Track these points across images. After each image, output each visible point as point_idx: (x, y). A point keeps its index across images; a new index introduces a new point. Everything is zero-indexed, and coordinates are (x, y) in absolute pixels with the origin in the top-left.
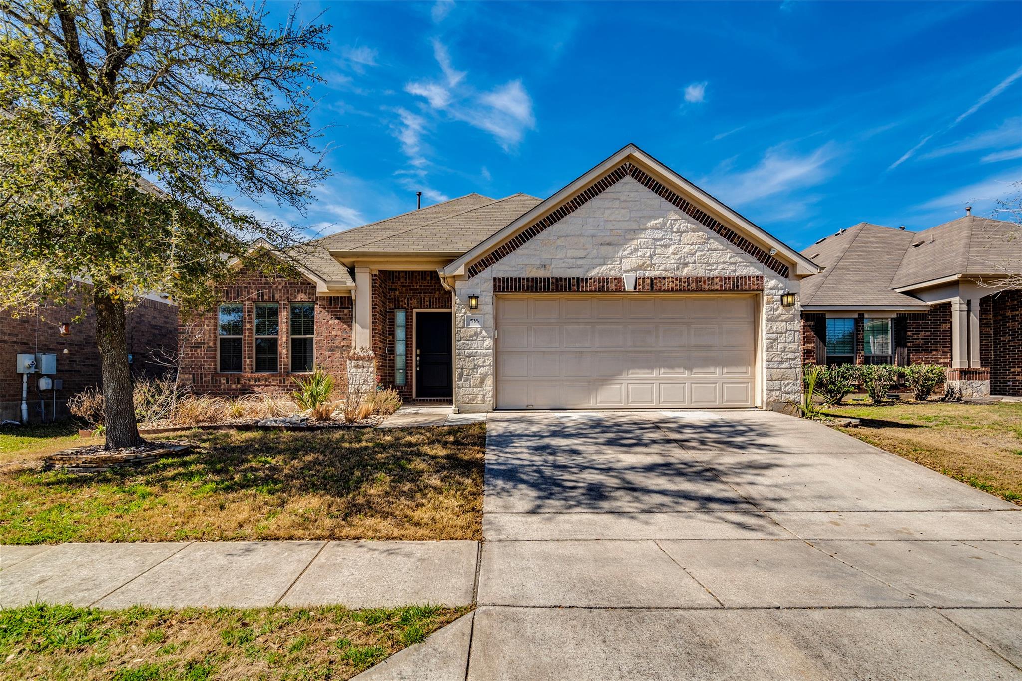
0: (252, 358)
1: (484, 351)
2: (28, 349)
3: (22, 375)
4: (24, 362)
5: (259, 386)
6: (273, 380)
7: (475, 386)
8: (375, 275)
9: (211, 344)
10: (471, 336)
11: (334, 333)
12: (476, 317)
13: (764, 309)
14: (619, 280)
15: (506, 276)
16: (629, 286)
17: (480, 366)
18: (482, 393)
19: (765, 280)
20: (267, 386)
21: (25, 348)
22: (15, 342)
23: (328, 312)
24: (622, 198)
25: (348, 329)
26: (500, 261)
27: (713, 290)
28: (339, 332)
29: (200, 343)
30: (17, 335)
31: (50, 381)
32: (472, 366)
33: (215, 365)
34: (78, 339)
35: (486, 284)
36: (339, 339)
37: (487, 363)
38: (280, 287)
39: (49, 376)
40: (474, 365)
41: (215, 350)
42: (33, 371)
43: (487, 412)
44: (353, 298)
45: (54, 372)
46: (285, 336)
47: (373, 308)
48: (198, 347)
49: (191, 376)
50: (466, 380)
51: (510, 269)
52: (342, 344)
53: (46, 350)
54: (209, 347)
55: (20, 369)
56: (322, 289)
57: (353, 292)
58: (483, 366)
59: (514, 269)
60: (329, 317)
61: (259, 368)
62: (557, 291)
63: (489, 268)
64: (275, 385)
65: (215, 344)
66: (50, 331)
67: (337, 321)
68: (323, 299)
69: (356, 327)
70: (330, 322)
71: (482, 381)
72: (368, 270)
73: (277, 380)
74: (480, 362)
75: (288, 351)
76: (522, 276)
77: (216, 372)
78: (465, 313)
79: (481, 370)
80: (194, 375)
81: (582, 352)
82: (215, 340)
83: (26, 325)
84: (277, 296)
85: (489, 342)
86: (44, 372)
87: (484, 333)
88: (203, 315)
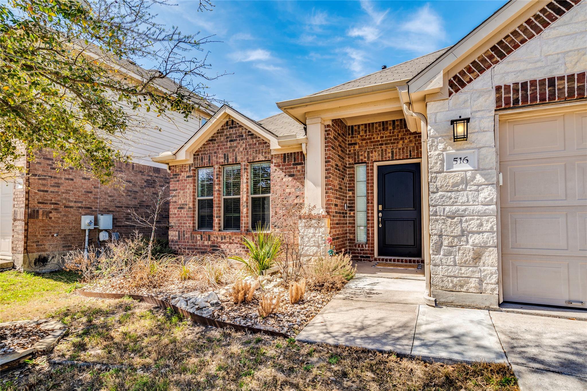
0: (220, 217)
1: (480, 207)
3: (85, 230)
4: (86, 221)
5: (225, 243)
6: (236, 238)
7: (465, 264)
8: (328, 126)
9: (191, 205)
10: (456, 185)
11: (288, 191)
12: (462, 154)
15: (521, 79)
17: (473, 233)
18: (477, 275)
20: (231, 243)
21: (88, 211)
22: (80, 207)
23: (282, 169)
25: (301, 186)
26: (510, 58)
28: (293, 190)
29: (183, 204)
30: (81, 202)
31: (107, 234)
32: (457, 231)
33: (194, 223)
34: (133, 203)
35: (481, 100)
36: (293, 197)
37: (487, 227)
38: (241, 149)
39: (106, 230)
40: (463, 231)
41: (194, 211)
42: (92, 227)
44: (304, 152)
45: (110, 227)
46: (245, 196)
47: (326, 162)
48: (182, 208)
49: (177, 233)
50: (449, 253)
51: (530, 66)
52: (296, 202)
53: (106, 211)
54: (190, 208)
55: (83, 227)
56: (275, 145)
57: (304, 146)
58: (479, 233)
59: (539, 64)
60: (284, 174)
61: (226, 227)
63: (488, 72)
64: (237, 243)
65: (194, 205)
66: (110, 199)
67: (290, 179)
68: (277, 156)
69: (308, 183)
70: (284, 180)
71: (477, 257)
72: (319, 120)
73: (239, 238)
74: (473, 225)
75: (248, 210)
76: (557, 74)
77: (194, 230)
78: (445, 149)
79: (476, 239)
80: (179, 231)
82: (194, 201)
83: (90, 195)
84: (239, 159)
86: (101, 228)
87: (479, 178)
88: (185, 180)
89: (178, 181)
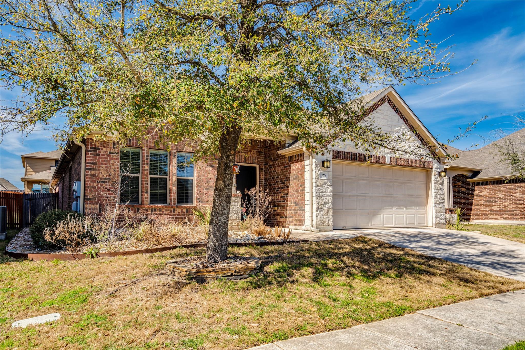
1: (328, 194)
5: (155, 215)
6: (166, 210)
7: (325, 215)
10: (323, 185)
12: (324, 173)
13: (433, 178)
14: (384, 157)
15: (338, 150)
16: (388, 162)
17: (327, 203)
18: (328, 219)
19: (433, 163)
20: (160, 214)
23: (206, 161)
24: (385, 114)
27: (417, 167)
29: (106, 179)
32: (323, 203)
37: (330, 201)
41: (116, 186)
43: (331, 231)
46: (174, 177)
48: (104, 182)
49: (98, 206)
50: (321, 212)
58: (328, 203)
60: (207, 165)
61: (152, 202)
62: (360, 161)
64: (166, 215)
65: (118, 180)
67: (211, 168)
70: (207, 169)
71: (328, 212)
73: (168, 210)
74: (327, 200)
79: (327, 206)
81: (365, 196)
85: (330, 189)
87: (328, 183)
88: (108, 155)
89: (98, 155)
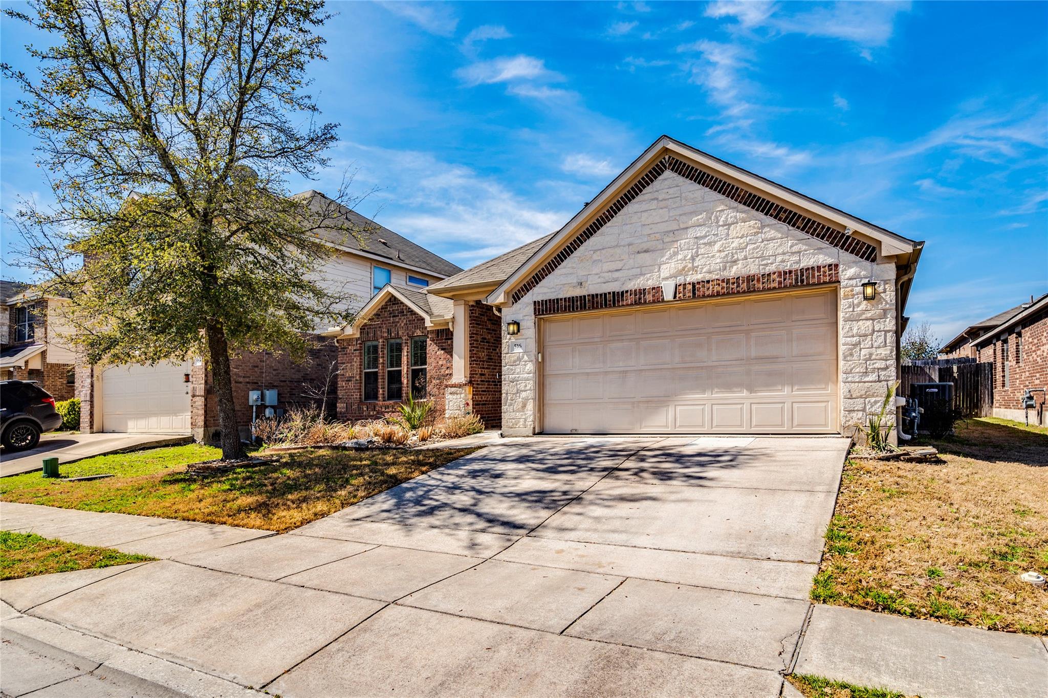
0: (384, 388)
1: (526, 375)
2: (256, 386)
3: (252, 406)
4: (254, 396)
5: (388, 412)
6: (398, 407)
7: (518, 411)
8: (472, 306)
9: (358, 378)
10: (515, 361)
11: (441, 363)
12: (519, 342)
13: (843, 305)
14: (657, 290)
15: (545, 299)
16: (668, 295)
17: (522, 391)
18: (524, 417)
19: (841, 268)
20: (393, 412)
21: (255, 386)
22: (248, 383)
23: (436, 344)
24: (661, 197)
25: (450, 359)
26: (541, 284)
28: (445, 362)
29: (351, 377)
30: (249, 377)
31: (273, 410)
32: (515, 391)
33: (360, 395)
34: (297, 376)
35: (527, 308)
36: (444, 368)
37: (528, 388)
38: (403, 325)
39: (272, 407)
40: (518, 390)
41: (361, 383)
42: (259, 403)
43: (528, 436)
44: (451, 329)
45: (275, 403)
46: (406, 367)
47: (470, 337)
48: (350, 381)
49: (345, 405)
50: (511, 405)
51: (549, 291)
52: (447, 372)
53: (271, 386)
54: (357, 380)
55: (251, 404)
56: (428, 324)
57: (450, 324)
58: (525, 391)
59: (553, 290)
60: (437, 348)
61: (390, 398)
62: (593, 308)
63: (531, 291)
64: (398, 412)
65: (360, 377)
66: (274, 372)
67: (442, 352)
68: (432, 332)
69: (455, 356)
70: (438, 353)
71: (524, 406)
72: (463, 302)
73: (400, 407)
74: (522, 387)
75: (408, 381)
76: (560, 296)
77: (361, 401)
78: (510, 339)
79: (524, 395)
80: (347, 404)
81: (626, 372)
82: (360, 374)
83: (256, 369)
84: (400, 333)
85: (530, 367)
86: (267, 404)
87: (526, 358)
88: (353, 353)
89: (346, 354)
